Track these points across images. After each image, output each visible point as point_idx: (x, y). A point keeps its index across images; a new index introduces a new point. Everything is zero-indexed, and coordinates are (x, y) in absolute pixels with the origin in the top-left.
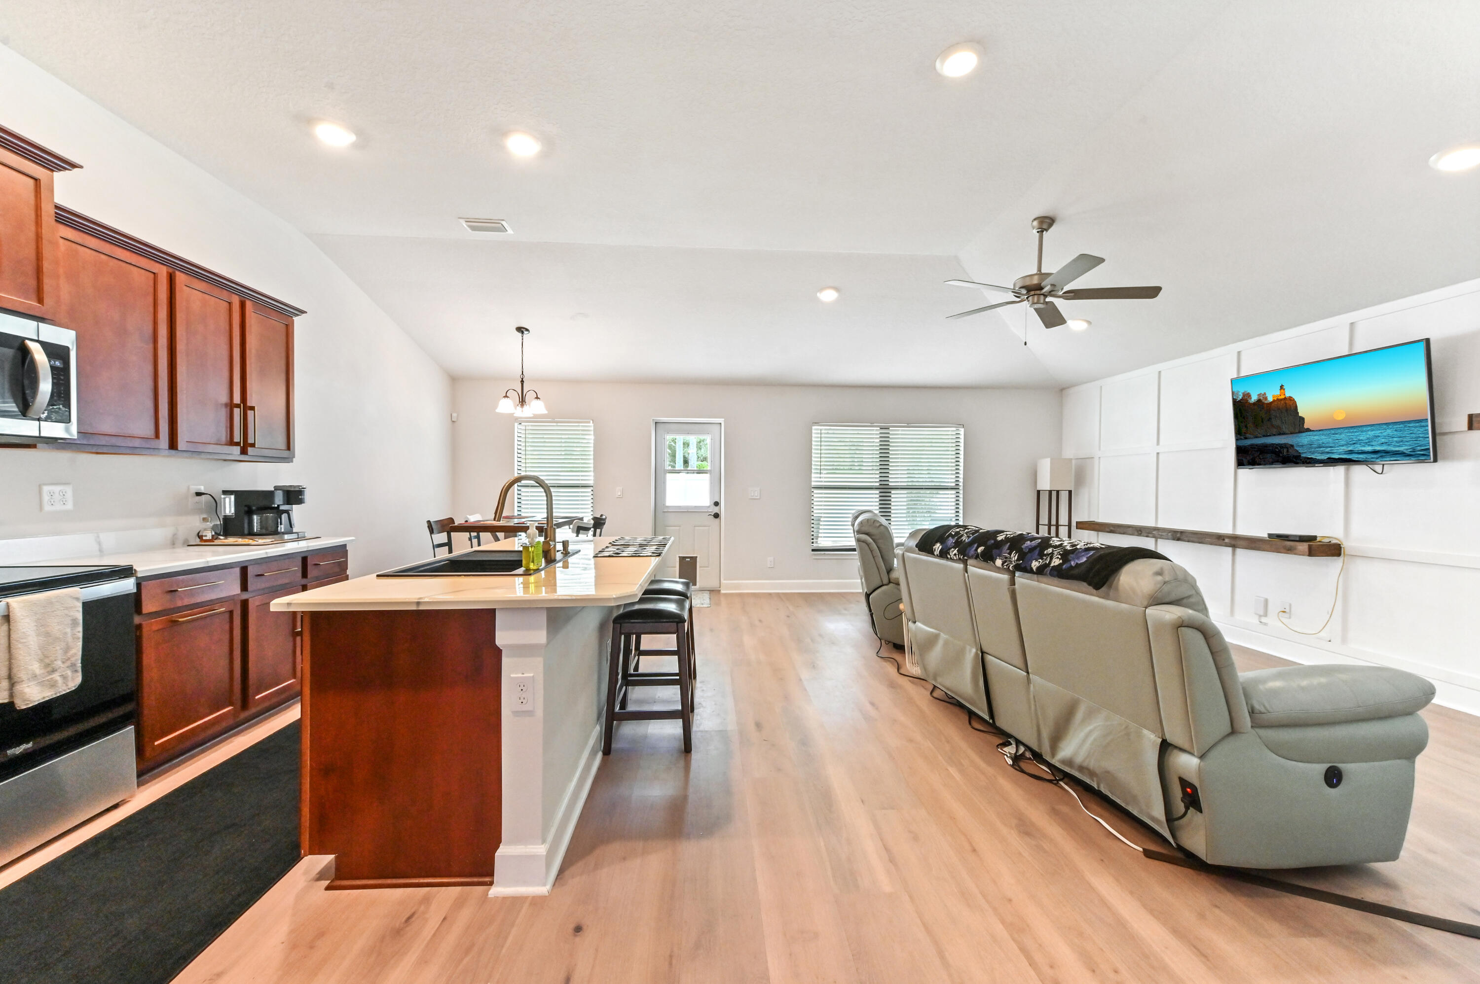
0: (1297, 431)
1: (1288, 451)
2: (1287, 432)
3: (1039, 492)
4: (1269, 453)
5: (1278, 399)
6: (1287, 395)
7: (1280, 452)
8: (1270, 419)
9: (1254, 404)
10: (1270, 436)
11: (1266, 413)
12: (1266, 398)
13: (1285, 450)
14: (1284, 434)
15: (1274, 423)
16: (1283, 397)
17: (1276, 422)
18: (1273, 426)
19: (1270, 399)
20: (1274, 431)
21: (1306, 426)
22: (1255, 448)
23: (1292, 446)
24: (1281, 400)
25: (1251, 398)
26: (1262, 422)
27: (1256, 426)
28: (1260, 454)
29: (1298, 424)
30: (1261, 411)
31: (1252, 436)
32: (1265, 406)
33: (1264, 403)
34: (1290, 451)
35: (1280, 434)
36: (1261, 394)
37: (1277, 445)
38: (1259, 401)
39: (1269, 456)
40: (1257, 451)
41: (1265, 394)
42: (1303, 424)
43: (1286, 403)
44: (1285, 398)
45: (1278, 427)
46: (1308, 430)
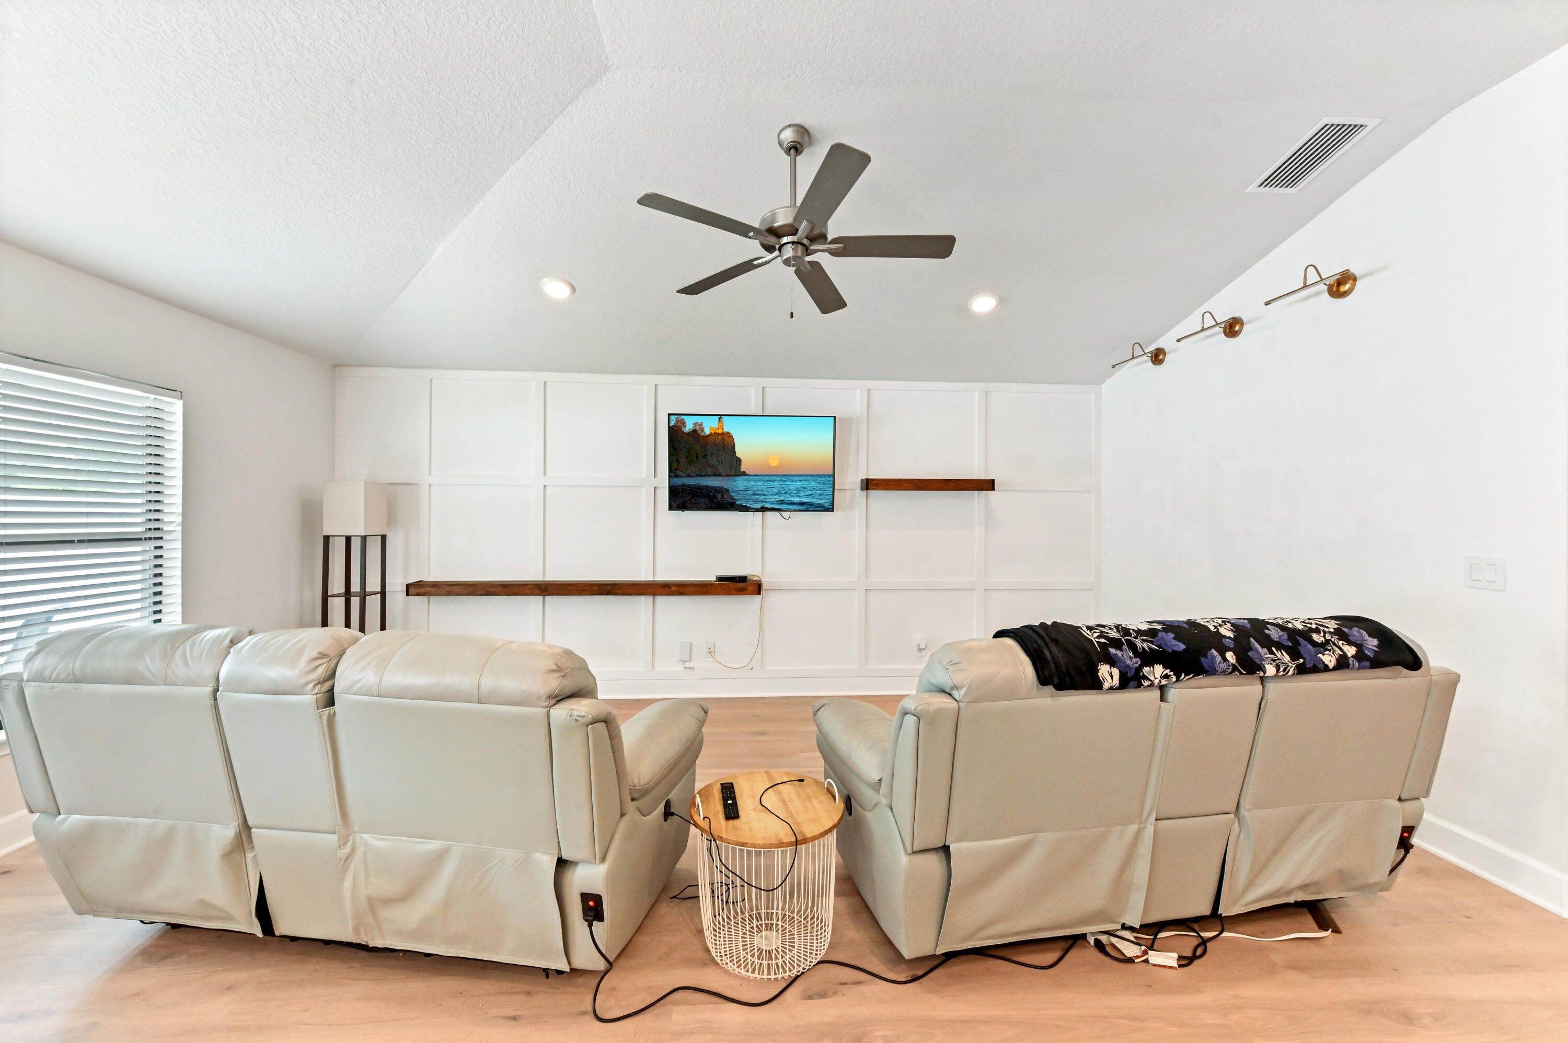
0: (733, 474)
1: (722, 496)
2: (723, 473)
3: (327, 539)
4: (702, 497)
5: (715, 433)
6: (726, 430)
7: (714, 496)
8: (705, 456)
9: (689, 434)
10: (704, 476)
11: (702, 448)
12: (703, 430)
13: (720, 495)
14: (720, 475)
15: (710, 461)
16: (720, 431)
17: (713, 460)
18: (709, 465)
19: (707, 431)
20: (710, 470)
21: (742, 469)
22: (686, 490)
23: (727, 490)
24: (719, 434)
25: (685, 427)
26: (697, 458)
27: (690, 462)
28: (692, 498)
29: (734, 466)
30: (696, 444)
31: (684, 475)
32: (701, 438)
33: (699, 435)
34: (725, 496)
35: (715, 475)
36: (697, 423)
37: (711, 488)
38: (695, 431)
39: (702, 500)
40: (689, 494)
41: (701, 424)
42: (740, 466)
43: (723, 439)
44: (723, 433)
45: (714, 467)
46: (744, 474)
